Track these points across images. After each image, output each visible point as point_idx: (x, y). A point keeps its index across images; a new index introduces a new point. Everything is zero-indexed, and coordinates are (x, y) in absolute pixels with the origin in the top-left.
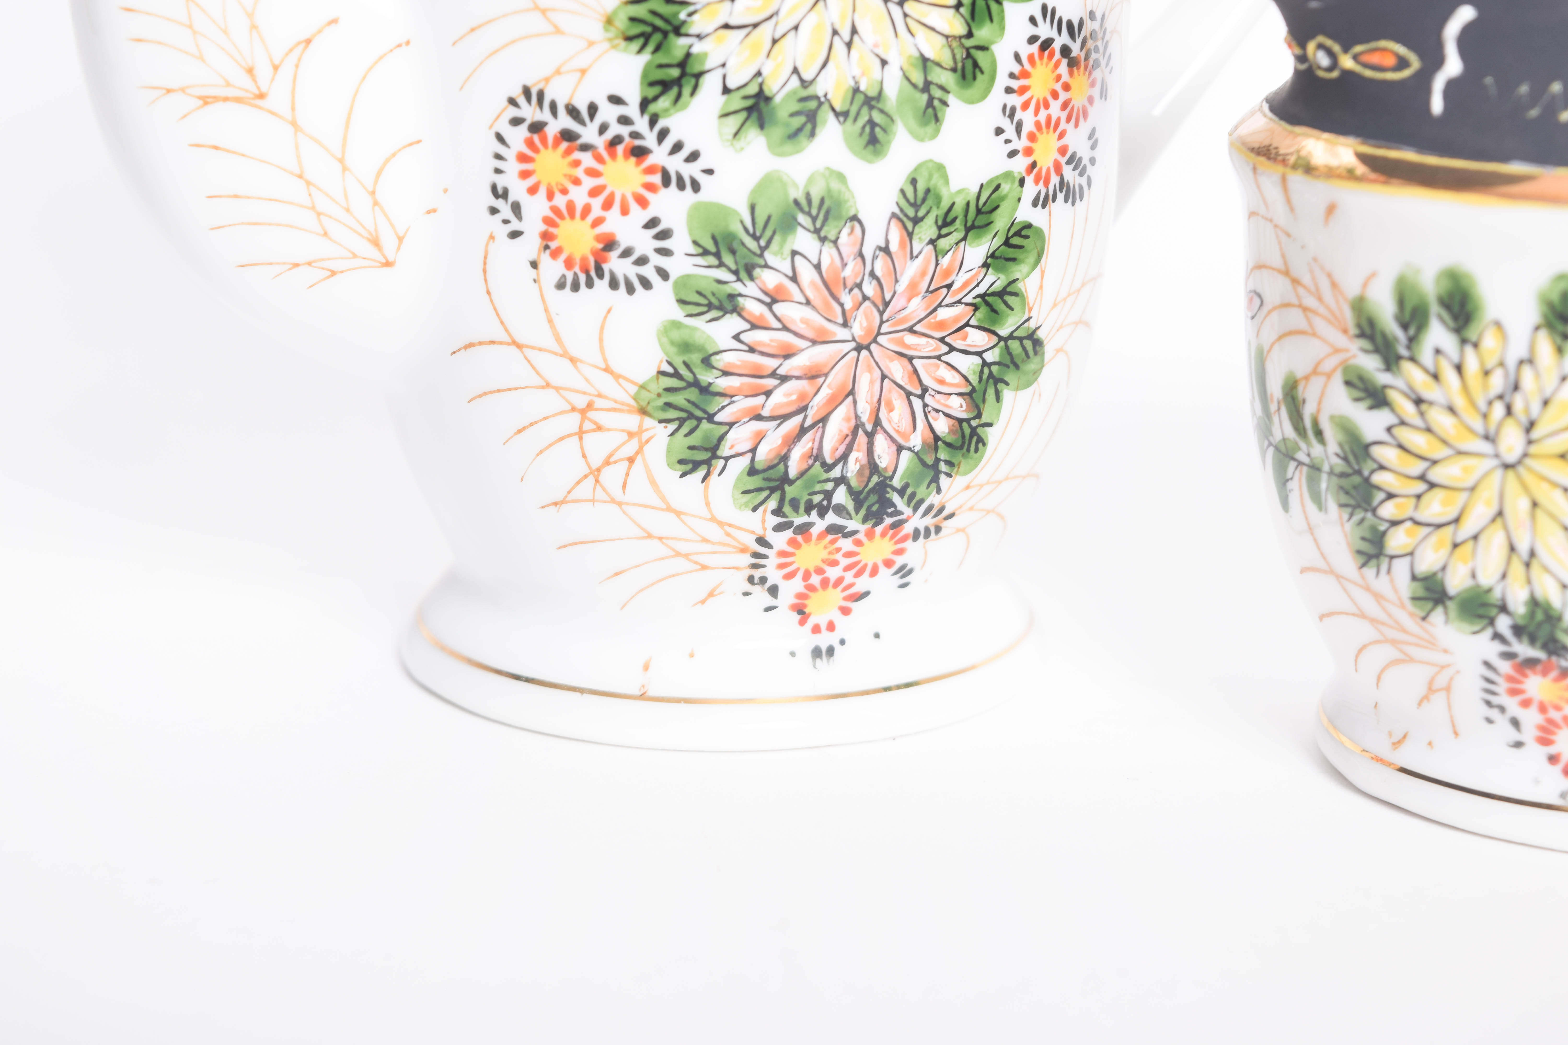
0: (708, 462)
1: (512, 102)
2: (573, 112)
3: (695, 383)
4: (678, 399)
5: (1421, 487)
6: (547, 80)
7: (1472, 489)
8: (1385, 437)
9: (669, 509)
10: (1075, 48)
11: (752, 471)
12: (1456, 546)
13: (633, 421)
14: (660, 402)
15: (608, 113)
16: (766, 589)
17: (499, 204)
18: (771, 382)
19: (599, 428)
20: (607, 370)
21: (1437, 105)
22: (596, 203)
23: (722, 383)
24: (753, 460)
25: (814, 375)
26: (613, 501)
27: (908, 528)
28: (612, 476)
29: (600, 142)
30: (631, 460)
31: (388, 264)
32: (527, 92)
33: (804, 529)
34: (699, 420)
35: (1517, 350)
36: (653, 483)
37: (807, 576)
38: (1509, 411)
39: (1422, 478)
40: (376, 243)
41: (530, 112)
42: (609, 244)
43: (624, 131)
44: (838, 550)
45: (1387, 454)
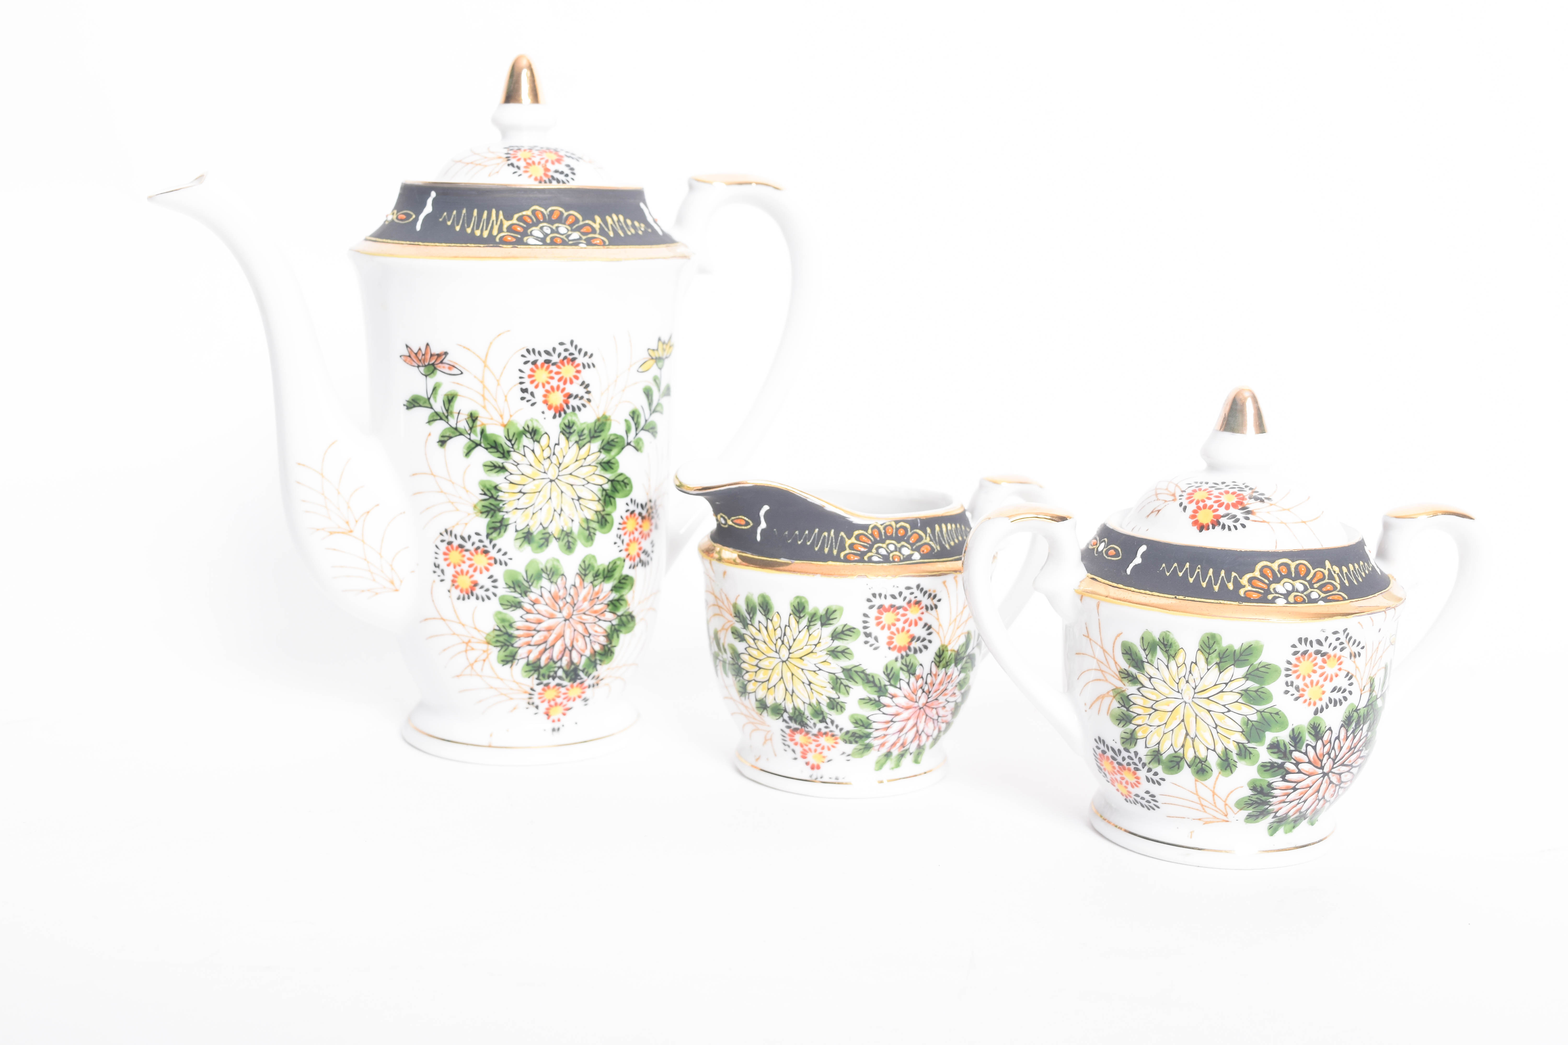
0: (512, 661)
1: (441, 534)
2: (462, 538)
3: (507, 633)
4: (501, 639)
5: (756, 669)
6: (453, 527)
7: (773, 669)
8: (745, 651)
9: (498, 678)
10: (644, 513)
11: (528, 664)
12: (768, 689)
13: (485, 646)
14: (494, 640)
15: (475, 538)
16: (534, 707)
17: (437, 570)
18: (534, 632)
19: (473, 649)
20: (475, 628)
21: (759, 538)
22: (471, 570)
23: (516, 633)
24: (528, 660)
25: (549, 630)
26: (478, 675)
27: (586, 684)
28: (478, 666)
29: (472, 549)
30: (484, 660)
31: (397, 590)
32: (446, 531)
33: (547, 685)
34: (508, 646)
35: (785, 622)
36: (492, 668)
37: (549, 702)
38: (783, 643)
39: (757, 665)
40: (392, 583)
41: (447, 538)
42: (476, 584)
43: (481, 545)
44: (560, 692)
45: (745, 657)
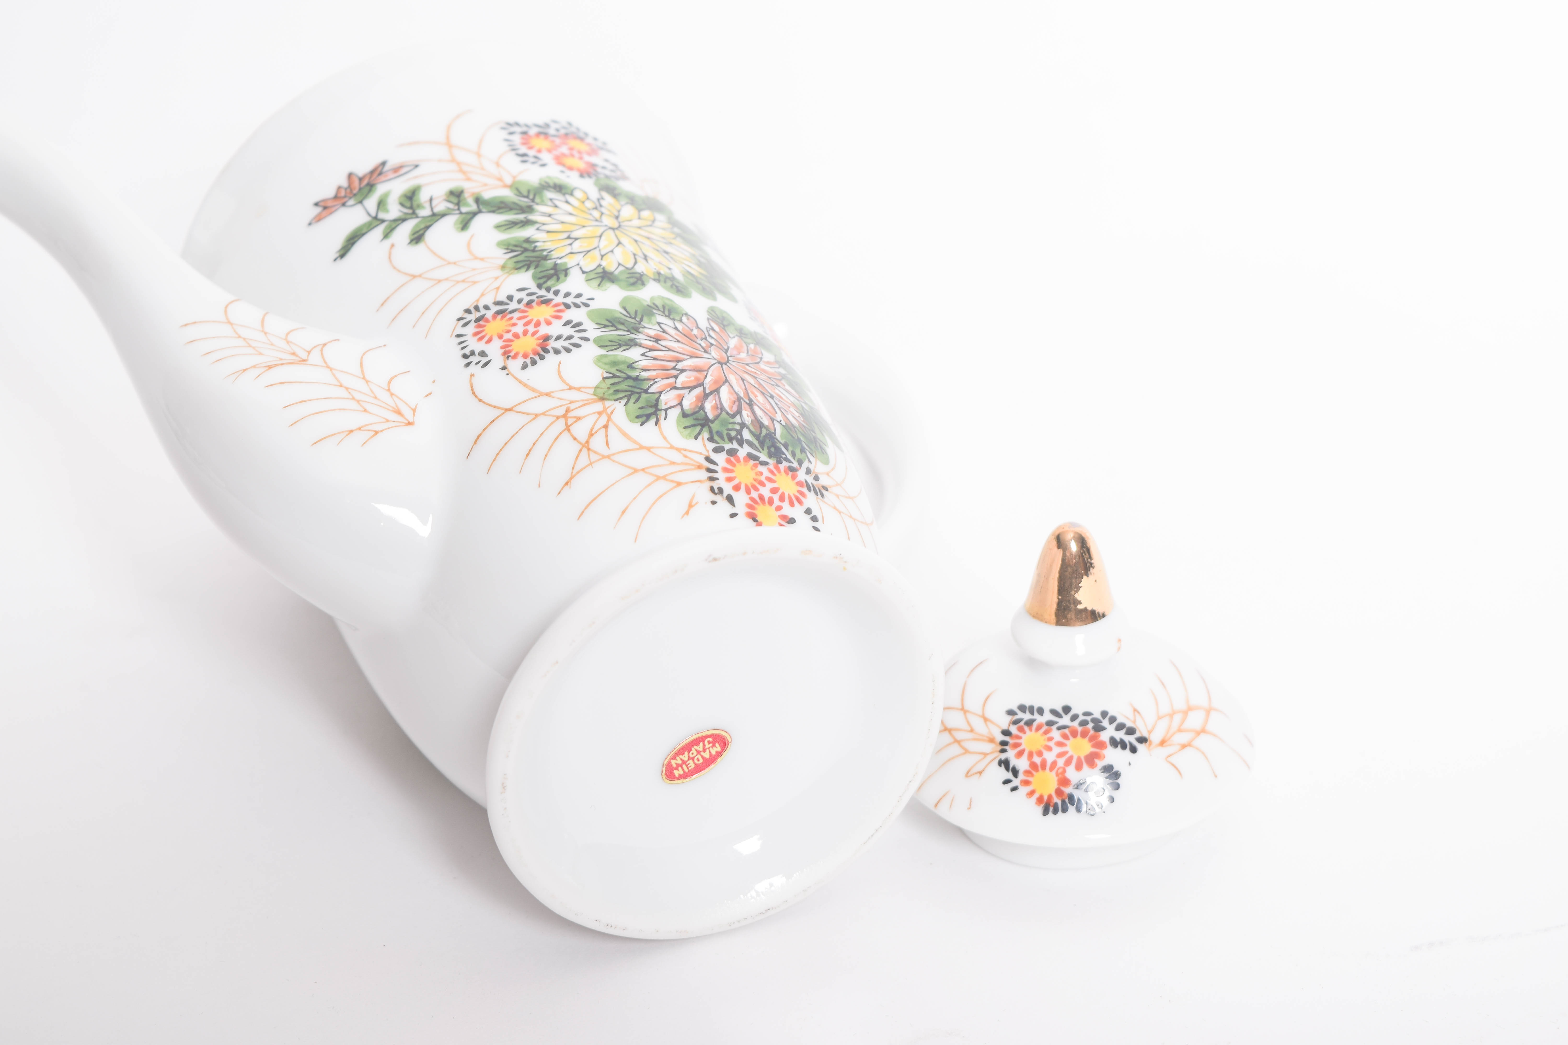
0: (655, 413)
1: (460, 318)
2: (499, 303)
3: (629, 377)
4: (623, 386)
6: (478, 301)
9: (642, 447)
11: (684, 415)
13: (598, 407)
14: (611, 391)
15: (520, 296)
16: (725, 498)
17: (471, 357)
18: (675, 372)
19: (578, 419)
20: (571, 388)
22: (530, 327)
23: (645, 375)
24: (682, 409)
25: (699, 370)
26: (604, 457)
28: (597, 443)
29: (521, 306)
30: (606, 427)
31: (410, 424)
32: (467, 311)
33: (732, 453)
34: (640, 393)
36: (625, 434)
37: (748, 490)
40: (398, 412)
41: (472, 317)
42: (546, 339)
43: (533, 298)
44: (761, 474)
